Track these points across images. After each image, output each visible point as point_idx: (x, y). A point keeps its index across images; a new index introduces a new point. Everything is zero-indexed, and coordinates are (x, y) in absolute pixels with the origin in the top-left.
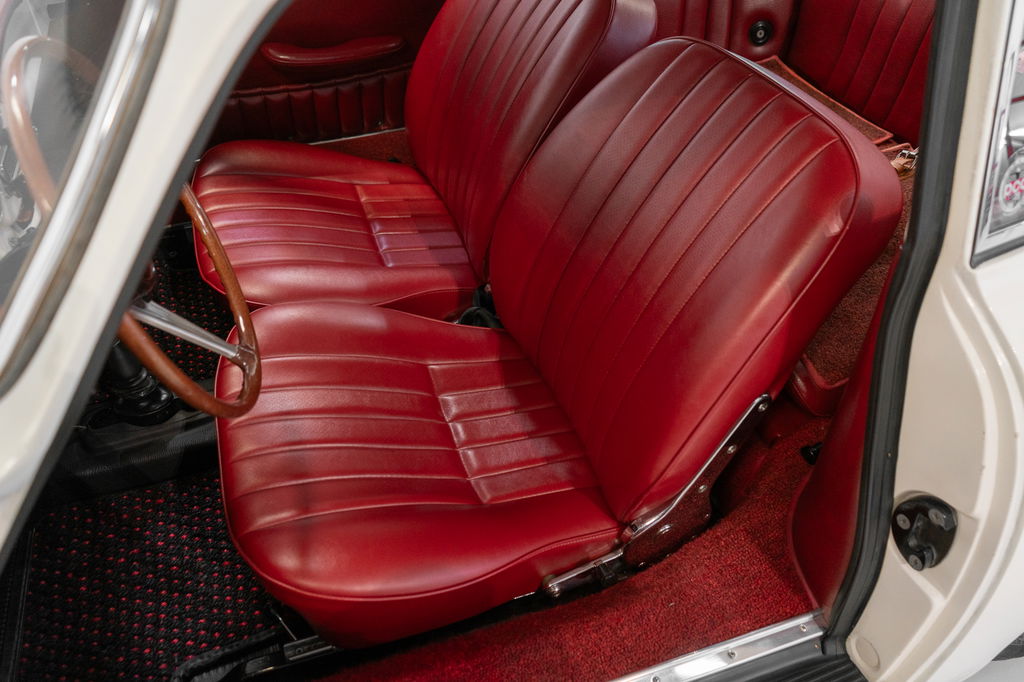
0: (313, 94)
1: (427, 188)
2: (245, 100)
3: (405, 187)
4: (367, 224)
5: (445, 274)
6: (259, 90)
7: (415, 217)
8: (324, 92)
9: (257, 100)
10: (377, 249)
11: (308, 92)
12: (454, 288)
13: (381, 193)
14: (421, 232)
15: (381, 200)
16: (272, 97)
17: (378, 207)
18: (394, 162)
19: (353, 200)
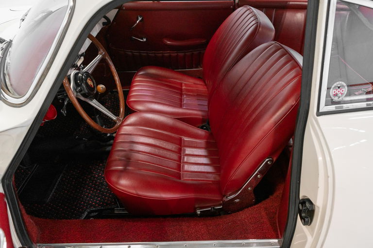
0: (178, 55)
1: (205, 87)
2: (157, 54)
3: (198, 86)
4: (181, 95)
5: (200, 113)
6: (161, 52)
7: (197, 95)
8: (181, 54)
9: (161, 55)
10: (181, 102)
11: (176, 54)
12: (201, 117)
13: (190, 86)
14: (198, 99)
15: (189, 88)
16: (166, 54)
17: (188, 90)
18: (199, 78)
19: (180, 87)
